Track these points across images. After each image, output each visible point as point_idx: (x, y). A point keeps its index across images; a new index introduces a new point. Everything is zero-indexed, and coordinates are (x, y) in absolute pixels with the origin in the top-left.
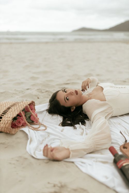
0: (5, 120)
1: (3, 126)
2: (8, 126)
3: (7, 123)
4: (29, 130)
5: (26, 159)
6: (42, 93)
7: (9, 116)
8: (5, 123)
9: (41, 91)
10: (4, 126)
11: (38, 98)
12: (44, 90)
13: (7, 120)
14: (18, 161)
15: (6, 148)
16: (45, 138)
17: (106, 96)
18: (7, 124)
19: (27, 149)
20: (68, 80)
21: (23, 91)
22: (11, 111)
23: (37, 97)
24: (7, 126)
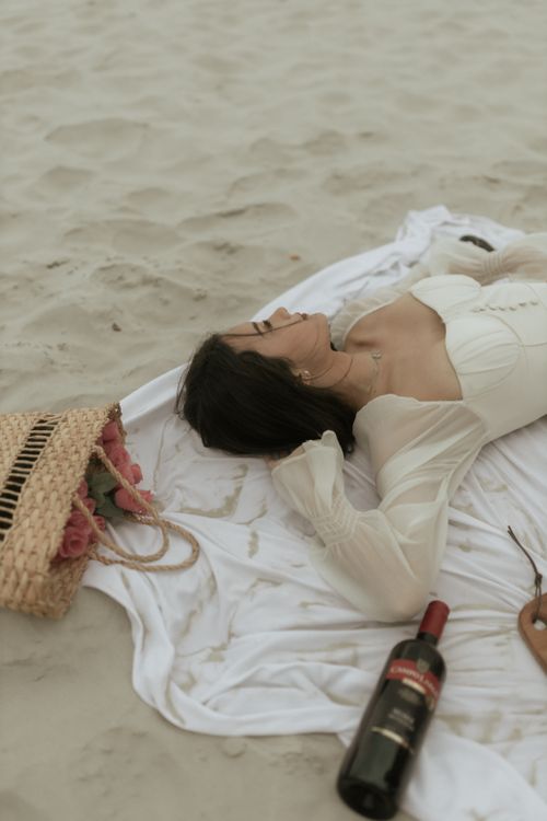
0: (14, 567)
1: (13, 595)
2: (37, 598)
3: (29, 583)
4: (123, 576)
5: (140, 736)
6: (129, 286)
7: (30, 545)
8: (18, 584)
9: (121, 278)
10: (18, 594)
11: (116, 328)
12: (134, 270)
13: (25, 569)
14: (108, 752)
15: (39, 679)
16: (201, 605)
17: (461, 374)
18: (31, 588)
19: (138, 683)
20: (238, 185)
21: (30, 280)
22: (32, 508)
23: (110, 325)
24: (31, 595)
